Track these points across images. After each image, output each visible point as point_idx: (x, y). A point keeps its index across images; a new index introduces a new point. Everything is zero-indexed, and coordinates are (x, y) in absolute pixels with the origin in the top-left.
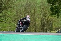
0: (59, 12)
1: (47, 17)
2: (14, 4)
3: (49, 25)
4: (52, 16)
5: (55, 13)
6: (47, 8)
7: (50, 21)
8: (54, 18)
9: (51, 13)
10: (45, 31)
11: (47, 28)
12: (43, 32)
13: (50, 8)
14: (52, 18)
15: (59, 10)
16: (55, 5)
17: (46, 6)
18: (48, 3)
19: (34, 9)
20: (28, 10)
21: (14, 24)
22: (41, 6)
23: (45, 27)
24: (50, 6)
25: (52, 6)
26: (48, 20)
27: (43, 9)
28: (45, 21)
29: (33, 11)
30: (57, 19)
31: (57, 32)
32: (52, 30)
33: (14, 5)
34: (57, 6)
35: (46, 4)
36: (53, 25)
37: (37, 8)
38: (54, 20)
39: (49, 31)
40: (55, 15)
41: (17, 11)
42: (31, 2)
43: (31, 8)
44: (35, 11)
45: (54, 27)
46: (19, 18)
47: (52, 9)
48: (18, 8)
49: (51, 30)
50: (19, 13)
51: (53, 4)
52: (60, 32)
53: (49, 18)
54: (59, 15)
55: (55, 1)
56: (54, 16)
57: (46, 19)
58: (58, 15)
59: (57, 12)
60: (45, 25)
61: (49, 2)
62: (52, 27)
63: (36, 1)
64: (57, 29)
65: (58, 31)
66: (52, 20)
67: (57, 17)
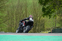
0: (51, 13)
1: (39, 18)
2: (5, 4)
3: (41, 25)
4: (44, 17)
5: (47, 13)
6: (39, 9)
7: (42, 22)
8: (46, 18)
9: (43, 13)
10: (37, 32)
11: (39, 29)
12: (35, 33)
13: (42, 8)
14: (43, 18)
15: (51, 11)
16: (47, 6)
17: (38, 7)
18: (39, 4)
19: (26, 10)
20: (20, 11)
21: (5, 25)
22: (33, 6)
23: (37, 28)
24: (42, 7)
25: (44, 7)
26: (39, 20)
27: (35, 10)
28: (37, 21)
29: (25, 11)
30: (49, 20)
31: (49, 33)
32: (44, 30)
33: (5, 6)
34: (49, 7)
35: (38, 4)
36: (45, 26)
37: (28, 9)
38: (45, 20)
39: (41, 32)
40: (47, 15)
41: (8, 12)
42: (22, 2)
43: (22, 9)
44: (26, 11)
45: (46, 27)
46: (10, 18)
47: (44, 10)
48: (9, 8)
49: (42, 30)
50: (10, 14)
51: (44, 4)
52: (52, 33)
53: (41, 19)
54: (51, 16)
55: (47, 2)
56: (45, 16)
57: (38, 20)
58: (49, 16)
59: (49, 13)
60: (37, 26)
61: (41, 2)
62: (44, 27)
63: (27, 1)
64: (48, 30)
65: (49, 31)
66: (44, 21)
67: (49, 17)
